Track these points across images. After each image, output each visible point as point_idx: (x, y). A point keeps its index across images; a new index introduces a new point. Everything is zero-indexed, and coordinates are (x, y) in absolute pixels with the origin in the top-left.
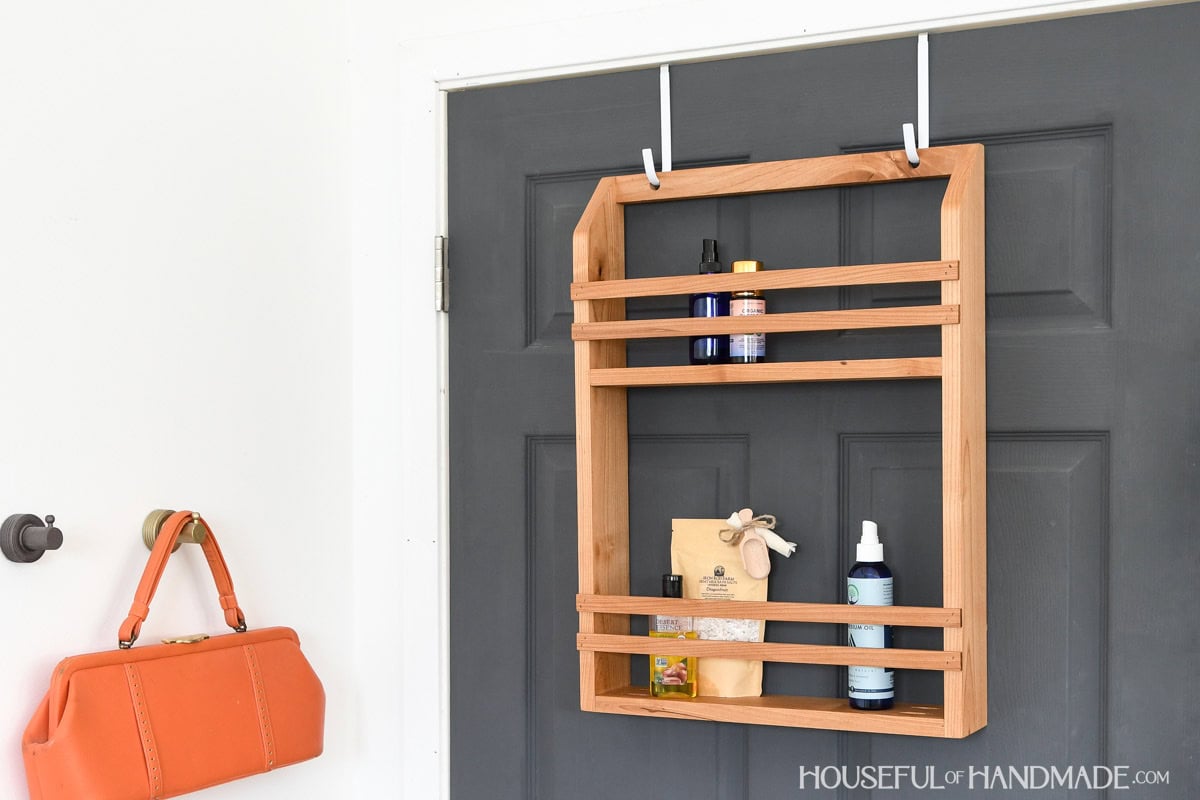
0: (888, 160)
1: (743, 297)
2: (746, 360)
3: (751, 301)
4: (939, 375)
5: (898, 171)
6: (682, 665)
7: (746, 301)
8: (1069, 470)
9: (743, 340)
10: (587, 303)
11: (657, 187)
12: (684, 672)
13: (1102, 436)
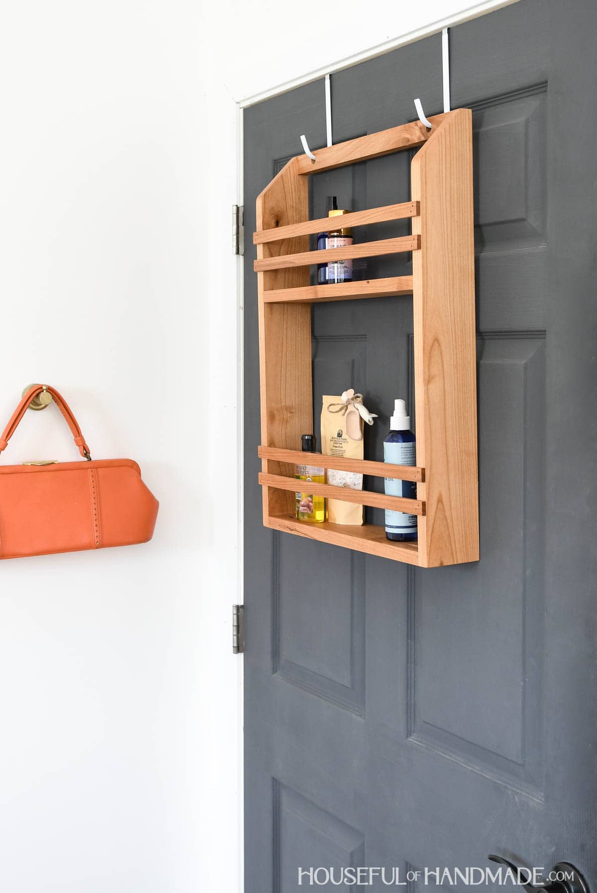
0: (416, 127)
1: (334, 237)
2: (336, 281)
3: (339, 239)
4: (410, 288)
5: (421, 135)
6: (309, 499)
7: (336, 239)
8: (523, 362)
9: (334, 268)
10: (262, 245)
11: (313, 161)
12: (311, 504)
13: (540, 334)
